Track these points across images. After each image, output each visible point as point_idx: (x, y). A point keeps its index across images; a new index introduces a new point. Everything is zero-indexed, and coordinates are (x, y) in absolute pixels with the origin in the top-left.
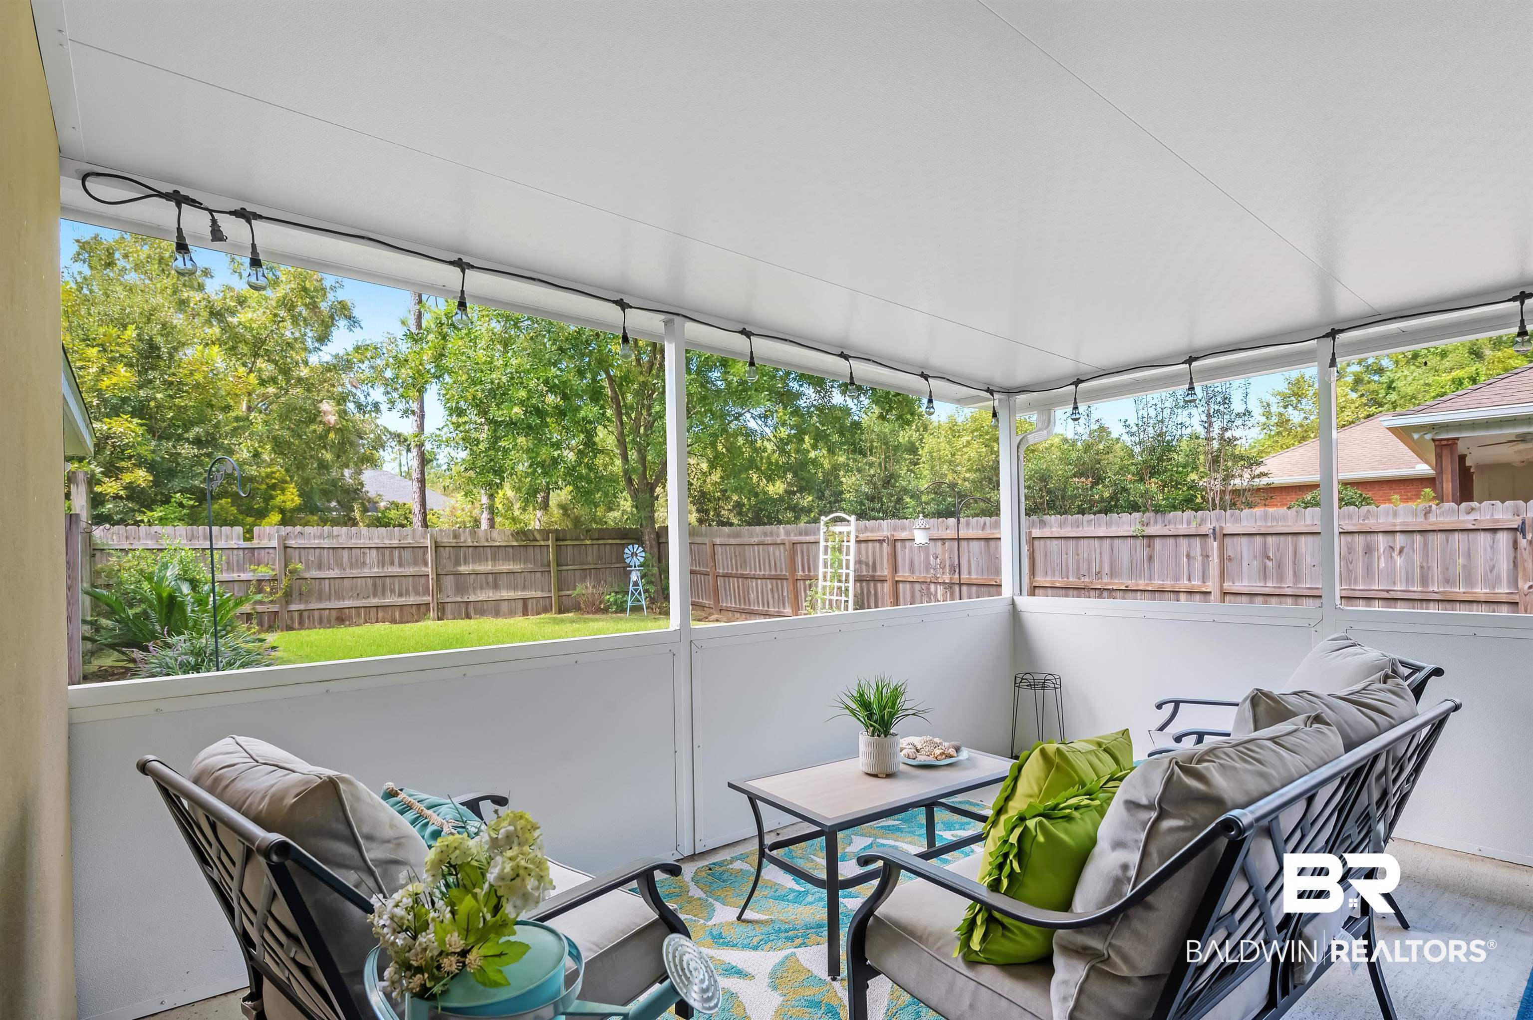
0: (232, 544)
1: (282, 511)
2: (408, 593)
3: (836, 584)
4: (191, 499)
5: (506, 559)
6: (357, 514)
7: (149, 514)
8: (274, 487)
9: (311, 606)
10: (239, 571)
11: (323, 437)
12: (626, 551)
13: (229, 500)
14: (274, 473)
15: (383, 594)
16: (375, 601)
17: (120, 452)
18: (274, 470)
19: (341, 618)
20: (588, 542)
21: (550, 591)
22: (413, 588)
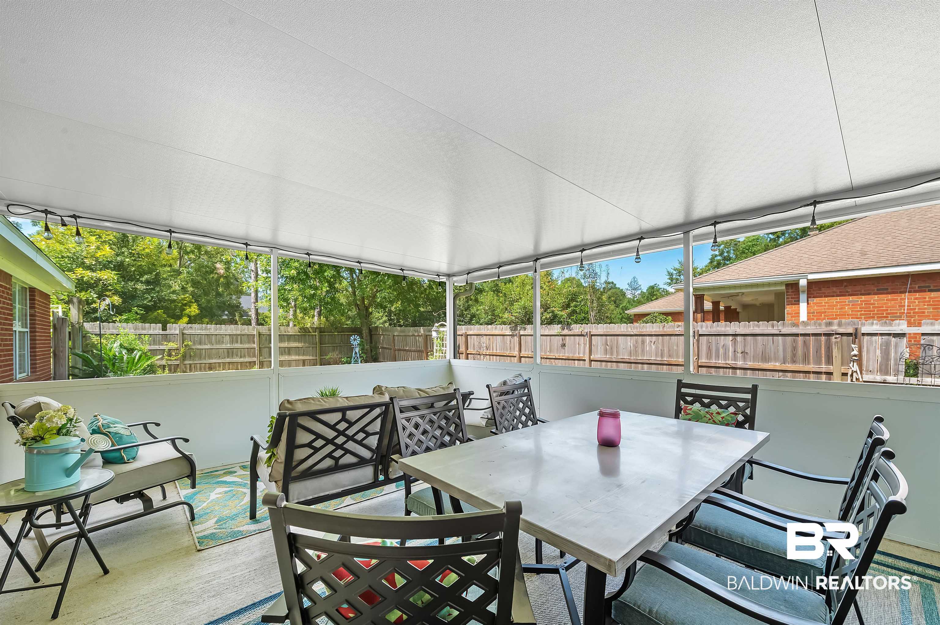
0: (156, 332)
1: (189, 316)
2: (245, 356)
3: (441, 354)
4: (142, 310)
5: (295, 341)
6: (237, 318)
7: (120, 317)
8: (185, 305)
9: (195, 362)
10: (159, 345)
11: (218, 280)
12: (351, 338)
13: (162, 311)
14: (185, 298)
15: (232, 357)
16: (228, 360)
17: (105, 288)
18: (186, 296)
19: (211, 367)
20: (336, 334)
21: (316, 356)
22: (248, 354)
